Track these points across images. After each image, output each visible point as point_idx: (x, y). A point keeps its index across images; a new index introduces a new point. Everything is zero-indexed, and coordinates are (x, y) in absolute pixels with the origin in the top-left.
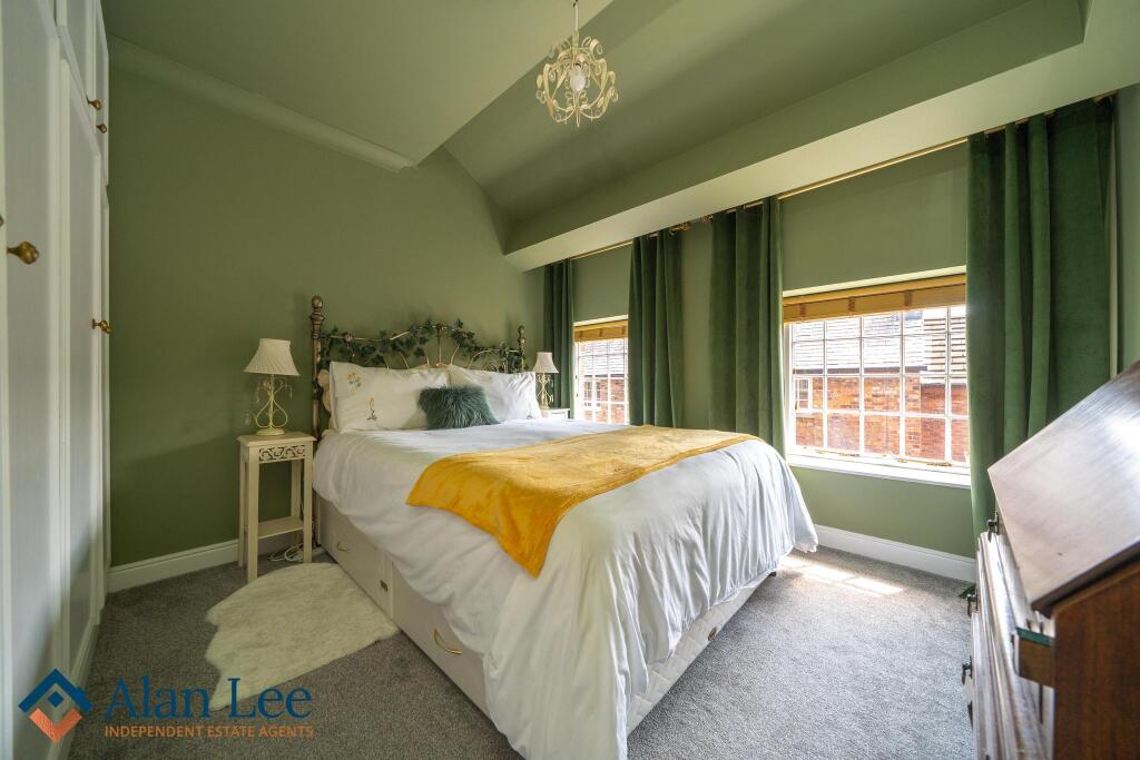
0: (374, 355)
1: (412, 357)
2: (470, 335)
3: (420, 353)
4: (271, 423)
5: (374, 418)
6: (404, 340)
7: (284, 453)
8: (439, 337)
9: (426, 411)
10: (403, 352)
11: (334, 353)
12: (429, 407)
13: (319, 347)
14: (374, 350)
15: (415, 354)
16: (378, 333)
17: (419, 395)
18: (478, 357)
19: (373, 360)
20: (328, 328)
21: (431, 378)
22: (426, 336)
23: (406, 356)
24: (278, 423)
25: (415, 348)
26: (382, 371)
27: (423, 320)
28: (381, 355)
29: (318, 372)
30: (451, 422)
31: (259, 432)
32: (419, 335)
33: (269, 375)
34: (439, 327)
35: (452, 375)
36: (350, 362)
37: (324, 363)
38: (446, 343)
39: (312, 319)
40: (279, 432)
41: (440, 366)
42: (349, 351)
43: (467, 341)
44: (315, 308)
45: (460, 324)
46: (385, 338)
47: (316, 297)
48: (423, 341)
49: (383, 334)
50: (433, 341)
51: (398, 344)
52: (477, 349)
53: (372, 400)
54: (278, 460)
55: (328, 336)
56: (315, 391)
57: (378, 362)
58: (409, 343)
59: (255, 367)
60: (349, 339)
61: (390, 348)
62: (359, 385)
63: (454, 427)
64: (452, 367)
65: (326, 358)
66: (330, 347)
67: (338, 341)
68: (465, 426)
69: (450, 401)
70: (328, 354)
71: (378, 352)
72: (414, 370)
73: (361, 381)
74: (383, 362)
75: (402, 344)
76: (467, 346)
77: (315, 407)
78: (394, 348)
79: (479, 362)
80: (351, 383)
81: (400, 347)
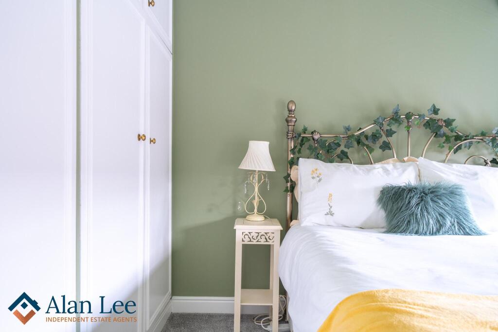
0: (338, 151)
1: (378, 152)
2: (449, 122)
3: (386, 146)
4: (256, 210)
5: (332, 214)
6: (370, 134)
7: (259, 237)
8: (409, 127)
9: (385, 210)
10: (368, 147)
11: (305, 150)
12: (389, 207)
13: (292, 145)
14: (339, 145)
15: (381, 147)
16: (343, 130)
17: (378, 193)
18: (459, 148)
19: (338, 156)
20: (300, 128)
21: (395, 173)
22: (394, 128)
23: (371, 150)
24: (260, 211)
25: (381, 141)
26: (344, 166)
27: (390, 112)
28: (346, 150)
29: (291, 168)
30: (413, 226)
31: (248, 217)
32: (386, 127)
33: (255, 171)
34: (408, 116)
35: (422, 171)
36: (317, 158)
37: (295, 161)
38: (419, 133)
39: (287, 121)
40: (261, 218)
41: (408, 161)
42: (316, 148)
43: (444, 130)
44: (290, 111)
45: (435, 111)
46: (349, 133)
47: (292, 101)
48: (390, 133)
49: (348, 129)
50: (400, 133)
51: (363, 139)
52: (458, 138)
53: (331, 195)
54: (255, 242)
55: (299, 135)
56: (289, 185)
57: (343, 157)
58: (375, 137)
59: (245, 165)
60: (316, 137)
61: (355, 144)
62: (320, 180)
63: (417, 233)
64: (421, 160)
65: (297, 155)
66: (301, 145)
67: (308, 139)
68: (432, 234)
69: (414, 202)
70: (299, 152)
71: (342, 148)
72: (378, 166)
73: (321, 177)
74: (348, 158)
75: (367, 137)
76: (444, 135)
77: (289, 199)
78: (359, 142)
79: (462, 155)
80: (313, 178)
81: (366, 143)
